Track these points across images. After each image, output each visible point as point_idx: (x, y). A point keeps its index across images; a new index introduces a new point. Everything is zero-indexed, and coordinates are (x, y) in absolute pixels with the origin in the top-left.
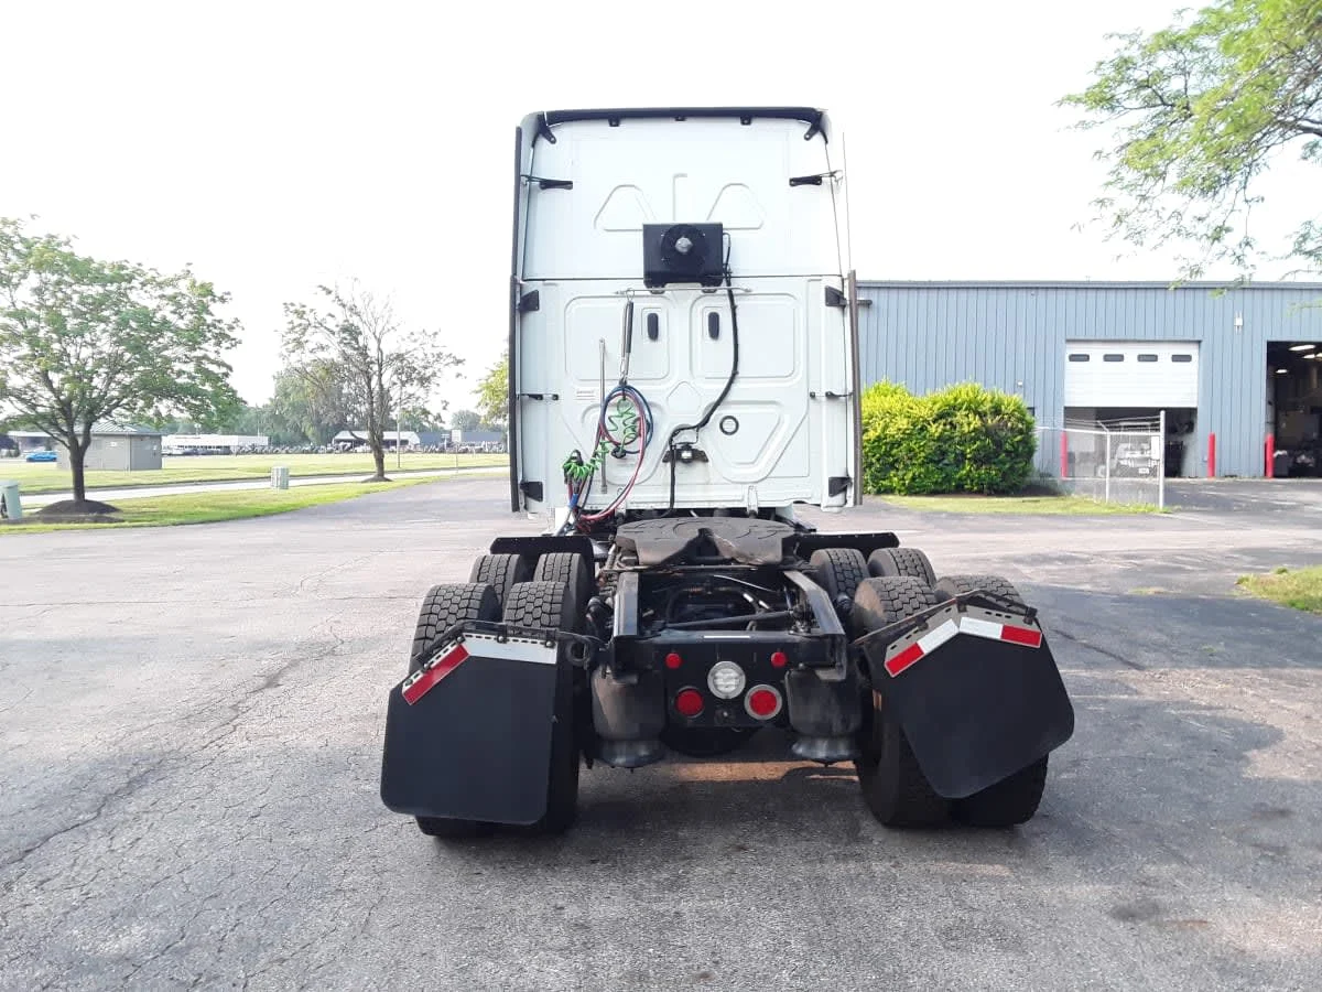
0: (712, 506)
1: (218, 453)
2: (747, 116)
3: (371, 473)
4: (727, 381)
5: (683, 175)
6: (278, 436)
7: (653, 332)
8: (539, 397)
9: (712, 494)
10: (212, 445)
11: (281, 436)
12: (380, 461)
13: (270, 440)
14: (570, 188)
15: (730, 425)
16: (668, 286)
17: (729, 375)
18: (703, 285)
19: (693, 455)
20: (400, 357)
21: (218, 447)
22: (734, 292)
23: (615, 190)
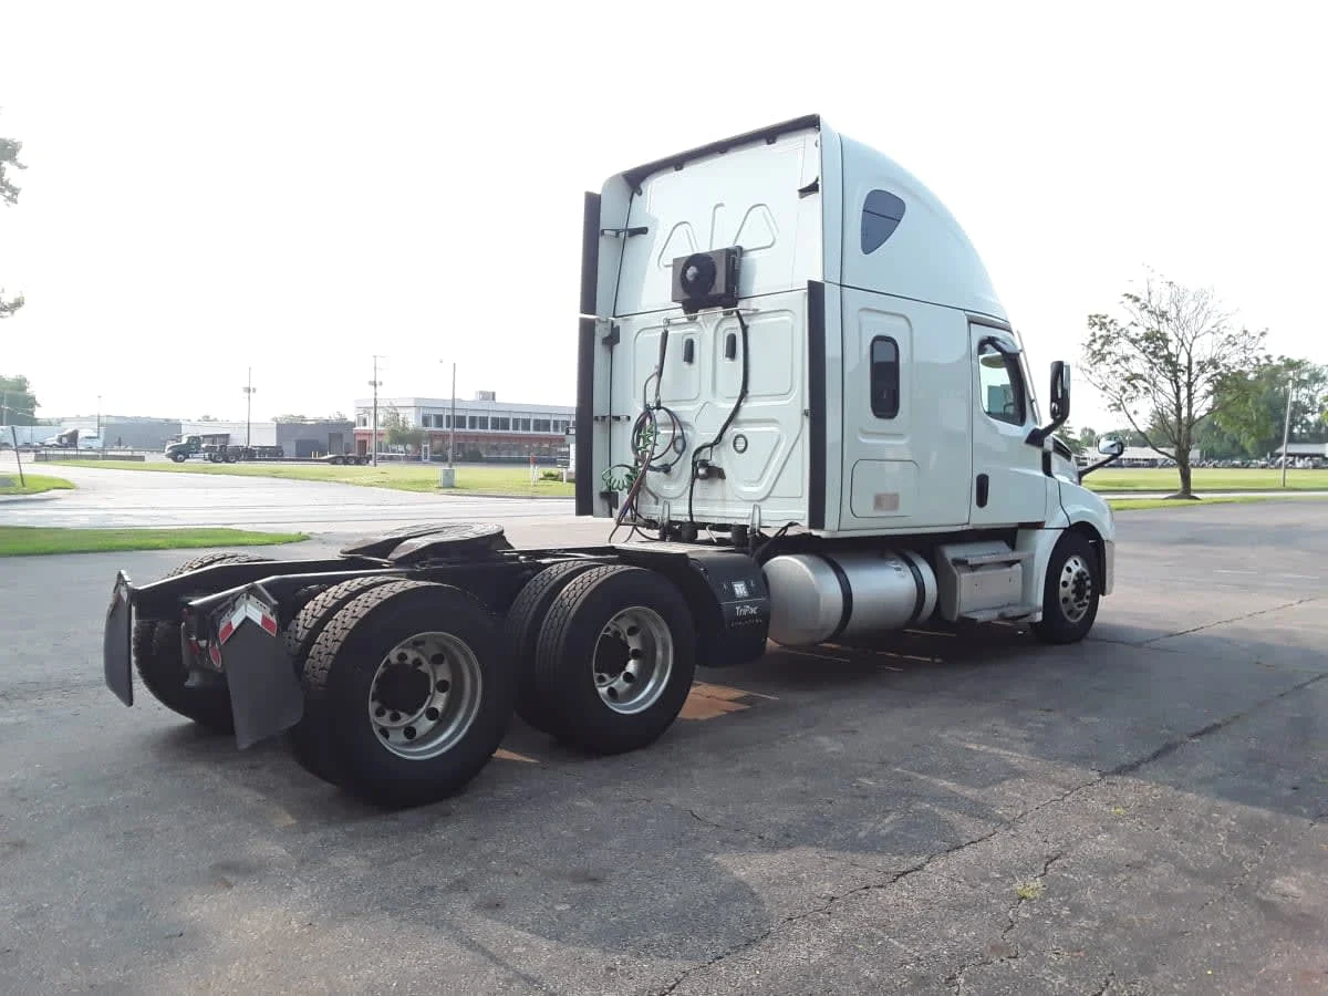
0: (728, 522)
1: (1143, 466)
2: (770, 135)
3: (1176, 490)
4: (736, 401)
5: (721, 205)
6: (1212, 449)
7: (689, 356)
8: (618, 418)
9: (728, 510)
10: (1139, 457)
11: (1215, 448)
12: (1186, 477)
13: (1202, 454)
14: (645, 233)
15: (741, 445)
16: (701, 312)
17: (739, 394)
18: (724, 308)
19: (707, 471)
20: (1213, 363)
21: (1145, 460)
22: (741, 312)
23: (674, 228)
